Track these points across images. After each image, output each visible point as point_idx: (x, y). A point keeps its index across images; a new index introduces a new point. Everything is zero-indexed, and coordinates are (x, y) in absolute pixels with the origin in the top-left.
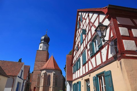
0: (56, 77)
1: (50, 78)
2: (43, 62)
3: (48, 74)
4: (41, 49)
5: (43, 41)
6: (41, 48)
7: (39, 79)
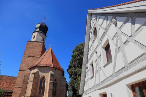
0: (55, 80)
1: (45, 81)
2: (35, 58)
4: (34, 40)
6: (34, 38)
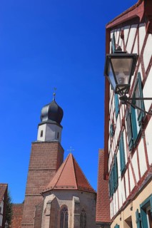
0: (83, 211)
1: (67, 214)
2: (49, 172)
3: (61, 203)
4: (43, 139)
5: (46, 119)
6: (42, 135)
7: (38, 217)
